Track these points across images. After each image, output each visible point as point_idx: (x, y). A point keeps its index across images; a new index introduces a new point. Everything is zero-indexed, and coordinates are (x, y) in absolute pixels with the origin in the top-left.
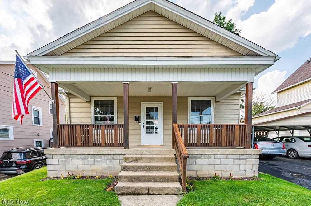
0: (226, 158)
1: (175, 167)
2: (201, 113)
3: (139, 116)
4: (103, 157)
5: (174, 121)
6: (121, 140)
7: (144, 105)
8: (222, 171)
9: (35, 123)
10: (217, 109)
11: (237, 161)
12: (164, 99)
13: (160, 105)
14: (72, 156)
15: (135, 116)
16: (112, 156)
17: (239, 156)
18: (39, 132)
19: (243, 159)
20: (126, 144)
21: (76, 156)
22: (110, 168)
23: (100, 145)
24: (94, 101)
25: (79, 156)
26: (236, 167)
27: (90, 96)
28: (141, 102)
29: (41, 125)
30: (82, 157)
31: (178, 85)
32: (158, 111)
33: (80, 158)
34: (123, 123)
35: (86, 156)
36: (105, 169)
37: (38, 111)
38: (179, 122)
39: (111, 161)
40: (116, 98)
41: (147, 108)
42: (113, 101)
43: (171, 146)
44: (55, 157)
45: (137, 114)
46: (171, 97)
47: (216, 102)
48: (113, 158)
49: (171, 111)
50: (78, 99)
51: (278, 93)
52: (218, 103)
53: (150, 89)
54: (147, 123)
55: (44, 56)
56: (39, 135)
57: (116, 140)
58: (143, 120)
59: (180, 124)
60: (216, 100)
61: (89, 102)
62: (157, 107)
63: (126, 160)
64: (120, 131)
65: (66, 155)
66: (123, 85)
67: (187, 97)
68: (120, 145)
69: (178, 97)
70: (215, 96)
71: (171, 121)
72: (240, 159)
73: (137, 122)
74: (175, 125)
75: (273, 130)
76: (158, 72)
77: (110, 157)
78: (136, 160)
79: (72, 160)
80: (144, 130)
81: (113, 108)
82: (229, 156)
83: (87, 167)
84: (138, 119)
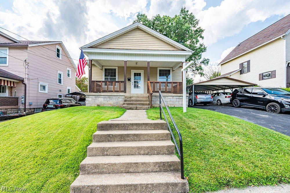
0: (173, 98)
1: (148, 100)
2: (167, 77)
3: (130, 78)
4: (114, 97)
5: (148, 80)
6: (122, 89)
7: (133, 72)
8: (171, 104)
9: (59, 83)
10: (174, 75)
11: (178, 100)
12: (144, 68)
13: (142, 72)
14: (98, 96)
15: (128, 78)
16: (118, 96)
17: (178, 97)
18: (61, 89)
19: (180, 99)
20: (125, 91)
21: (101, 97)
22: (117, 102)
23: (112, 91)
24: (105, 69)
25: (102, 96)
26: (177, 103)
27: (103, 66)
28: (132, 70)
29: (62, 84)
30: (104, 97)
31: (150, 63)
32: (140, 76)
33: (103, 98)
34: (124, 81)
35: (106, 96)
36: (114, 103)
37: (61, 74)
38: (151, 80)
39: (118, 99)
40: (117, 67)
41: (135, 74)
42: (115, 69)
43: (147, 93)
44: (90, 97)
45: (130, 77)
46: (147, 68)
47: (173, 71)
48: (119, 98)
49: (147, 75)
50: (97, 67)
51: (221, 65)
52: (174, 72)
53: (137, 63)
54: (135, 82)
55: (88, 48)
56: (60, 91)
57: (120, 89)
58: (133, 80)
59: (151, 81)
60: (173, 70)
61: (102, 69)
62: (140, 73)
63: (126, 97)
64: (122, 84)
65: (96, 96)
66: (124, 62)
67: (157, 68)
68: (122, 92)
69: (150, 68)
70: (172, 68)
71: (147, 80)
72: (179, 99)
73: (129, 81)
74: (149, 82)
75: (215, 90)
76: (141, 56)
77: (117, 97)
78: (130, 98)
79: (99, 98)
80: (133, 86)
81: (115, 73)
82: (174, 97)
83: (106, 102)
84: (129, 80)
